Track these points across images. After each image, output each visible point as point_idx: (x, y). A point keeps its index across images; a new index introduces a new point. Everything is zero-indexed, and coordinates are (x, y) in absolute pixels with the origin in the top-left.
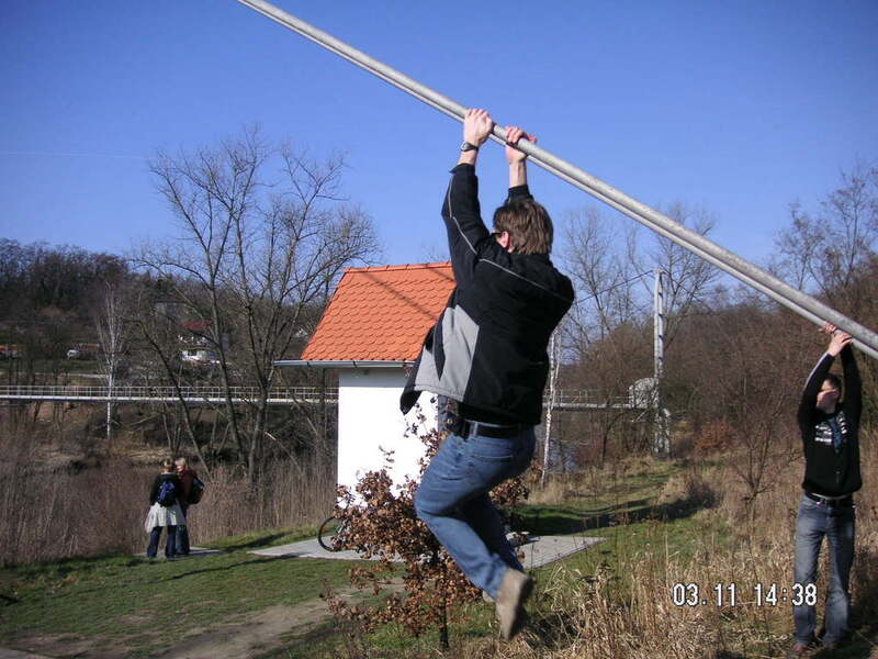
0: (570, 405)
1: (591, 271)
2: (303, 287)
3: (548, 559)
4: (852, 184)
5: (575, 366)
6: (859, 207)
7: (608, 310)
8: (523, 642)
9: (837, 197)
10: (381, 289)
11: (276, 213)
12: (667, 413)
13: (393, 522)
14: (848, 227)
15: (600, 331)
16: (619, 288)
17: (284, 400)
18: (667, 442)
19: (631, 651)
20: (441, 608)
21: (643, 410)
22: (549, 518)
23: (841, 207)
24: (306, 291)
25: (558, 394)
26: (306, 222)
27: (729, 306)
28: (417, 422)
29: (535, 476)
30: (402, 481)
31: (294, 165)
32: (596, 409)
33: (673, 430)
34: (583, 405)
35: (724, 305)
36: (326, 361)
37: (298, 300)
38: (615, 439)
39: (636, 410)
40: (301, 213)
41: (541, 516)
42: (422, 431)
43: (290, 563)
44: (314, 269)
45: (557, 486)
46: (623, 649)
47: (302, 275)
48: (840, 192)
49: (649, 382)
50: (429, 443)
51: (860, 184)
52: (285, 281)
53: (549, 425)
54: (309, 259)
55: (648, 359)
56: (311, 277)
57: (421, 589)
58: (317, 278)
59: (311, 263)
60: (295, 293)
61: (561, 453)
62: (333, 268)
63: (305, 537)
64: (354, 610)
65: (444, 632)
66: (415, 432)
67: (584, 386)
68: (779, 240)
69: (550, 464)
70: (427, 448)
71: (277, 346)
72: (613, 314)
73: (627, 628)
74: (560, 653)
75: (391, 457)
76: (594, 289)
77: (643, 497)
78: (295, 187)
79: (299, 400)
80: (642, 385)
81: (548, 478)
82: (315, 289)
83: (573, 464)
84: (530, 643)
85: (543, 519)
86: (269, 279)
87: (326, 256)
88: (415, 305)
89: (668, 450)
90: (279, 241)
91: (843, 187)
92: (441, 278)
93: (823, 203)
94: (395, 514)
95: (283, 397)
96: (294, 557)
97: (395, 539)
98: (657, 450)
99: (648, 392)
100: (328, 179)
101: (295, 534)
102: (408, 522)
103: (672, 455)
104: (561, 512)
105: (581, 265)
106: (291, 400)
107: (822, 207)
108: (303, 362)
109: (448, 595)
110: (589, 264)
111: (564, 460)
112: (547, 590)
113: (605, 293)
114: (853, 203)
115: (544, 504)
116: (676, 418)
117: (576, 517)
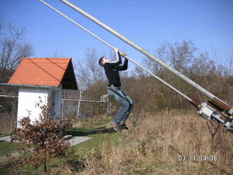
0: (85, 101)
1: (93, 65)
2: (12, 64)
3: (77, 143)
4: (162, 47)
5: (87, 90)
6: (164, 53)
7: (96, 76)
8: (69, 170)
9: (158, 50)
10: (33, 64)
11: (5, 42)
12: (111, 104)
13: (30, 133)
14: (160, 58)
15: (94, 81)
16: (100, 70)
17: (5, 96)
18: (110, 112)
19: (101, 173)
20: (44, 159)
21: (105, 103)
22: (78, 131)
23: (159, 52)
24: (13, 65)
25: (82, 98)
26: (14, 46)
27: (128, 77)
28: (39, 103)
29: (74, 120)
30: (34, 120)
31: (12, 29)
32: (92, 102)
33: (112, 109)
34: (88, 101)
35: (127, 77)
36: (15, 84)
37: (10, 67)
38: (97, 111)
39: (103, 103)
40: (13, 43)
41: (76, 131)
42: (41, 105)
43: (2, 143)
44: (15, 59)
45: (81, 122)
46: (99, 173)
47: (12, 61)
48: (159, 49)
49: (107, 96)
50: (43, 109)
51: (165, 47)
52: (7, 62)
53: (79, 106)
54: (14, 56)
55: (106, 89)
56: (14, 61)
57: (39, 153)
58: (16, 61)
59: (15, 57)
60: (9, 65)
61: (82, 114)
62: (21, 59)
63: (8, 135)
64: (17, 160)
65: (45, 167)
66: (38, 105)
67: (89, 96)
68: (143, 60)
69: (79, 116)
70: (42, 110)
71: (4, 80)
72: (98, 77)
73: (100, 167)
74: (80, 173)
75: (30, 113)
76: (93, 70)
77: (104, 126)
78: (11, 35)
79: (9, 96)
80: (105, 96)
81: (78, 120)
82: (15, 65)
83: (85, 117)
84: (71, 170)
85: (76, 132)
86: (2, 61)
87: (19, 55)
88: (43, 69)
89: (110, 114)
90: (6, 50)
91: (160, 48)
92: (50, 62)
93: (155, 51)
94: (31, 130)
95: (5, 95)
96: (4, 141)
97: (31, 138)
98: (107, 114)
99: (106, 98)
100: (21, 34)
101: (5, 134)
102: (35, 133)
103: (111, 115)
104: (81, 130)
105: (90, 63)
106: (7, 96)
107: (155, 52)
108: (9, 84)
109: (46, 156)
110: (92, 63)
111: (83, 115)
112: (77, 154)
113: (96, 71)
114: (162, 52)
115: (77, 127)
116: (113, 105)
117: (85, 131)
